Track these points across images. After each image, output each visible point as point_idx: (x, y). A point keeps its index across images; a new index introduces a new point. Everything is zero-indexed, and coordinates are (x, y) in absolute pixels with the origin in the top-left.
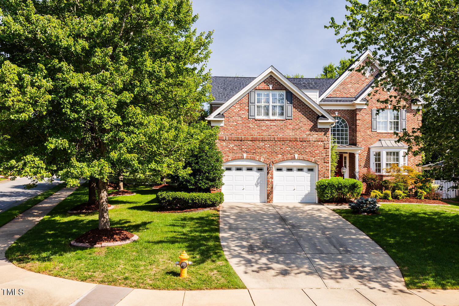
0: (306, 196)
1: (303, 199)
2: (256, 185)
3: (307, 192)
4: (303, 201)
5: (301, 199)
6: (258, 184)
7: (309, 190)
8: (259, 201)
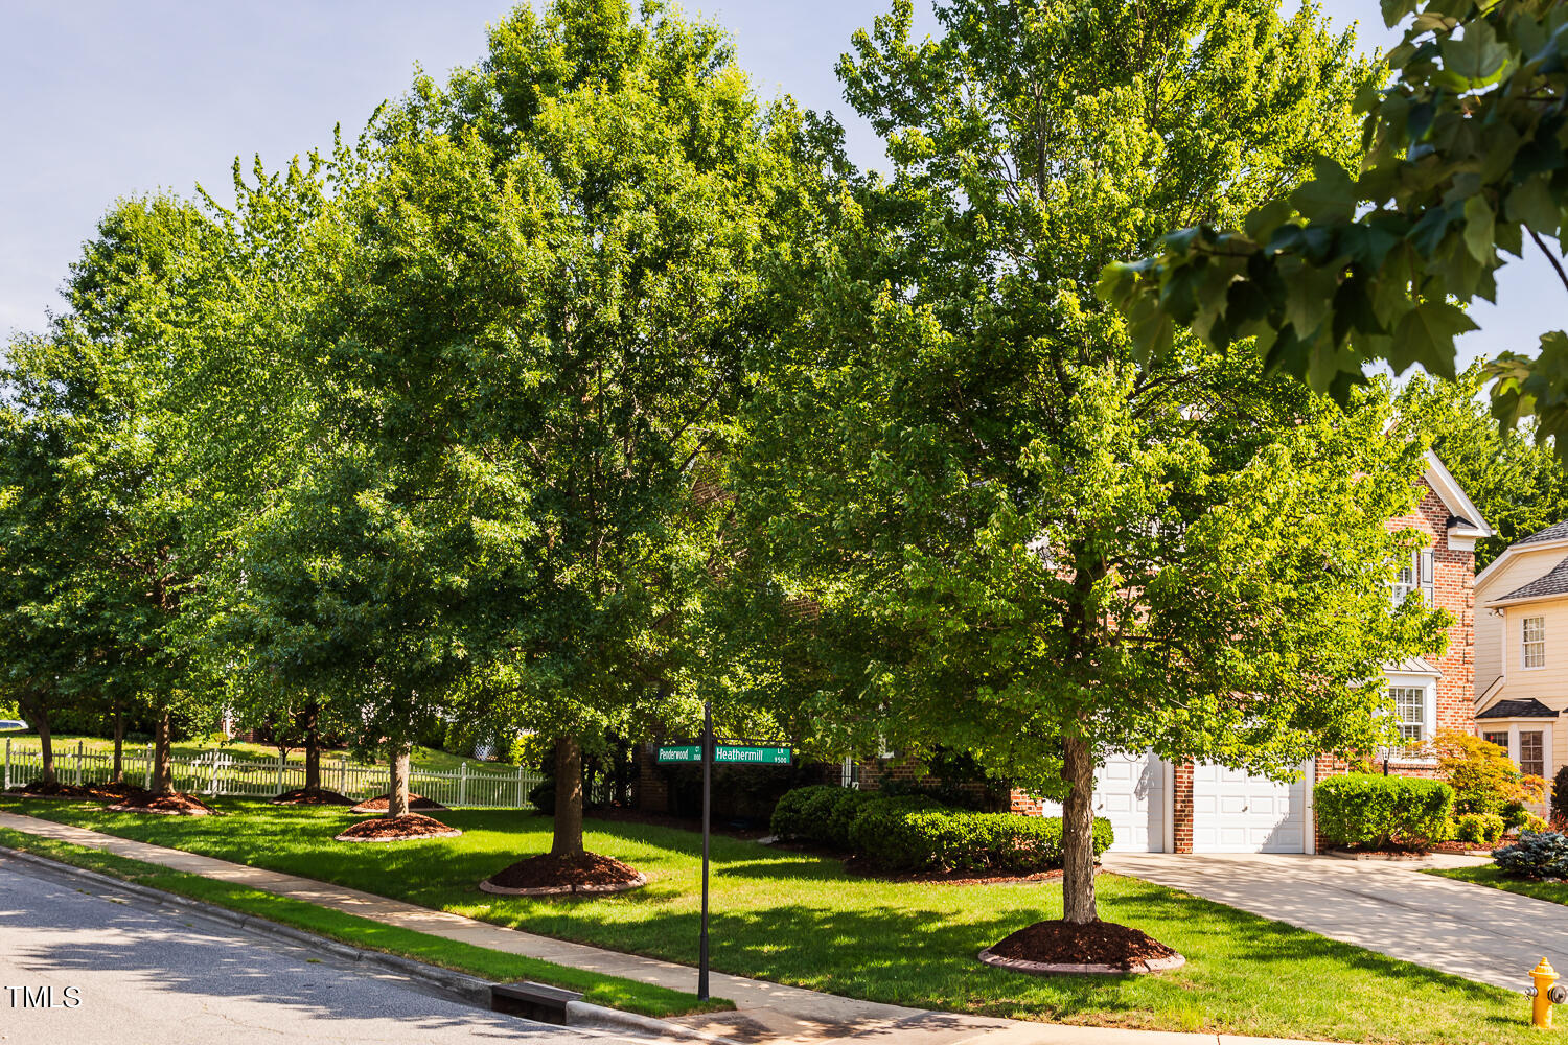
0: (1277, 829)
1: (1270, 839)
2: (1139, 794)
3: (1279, 818)
4: (1272, 847)
5: (1264, 841)
6: (1143, 789)
7: (1286, 809)
8: (1145, 848)
